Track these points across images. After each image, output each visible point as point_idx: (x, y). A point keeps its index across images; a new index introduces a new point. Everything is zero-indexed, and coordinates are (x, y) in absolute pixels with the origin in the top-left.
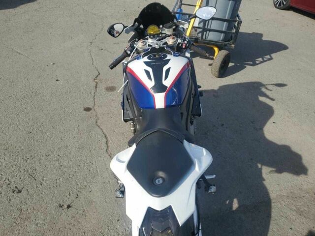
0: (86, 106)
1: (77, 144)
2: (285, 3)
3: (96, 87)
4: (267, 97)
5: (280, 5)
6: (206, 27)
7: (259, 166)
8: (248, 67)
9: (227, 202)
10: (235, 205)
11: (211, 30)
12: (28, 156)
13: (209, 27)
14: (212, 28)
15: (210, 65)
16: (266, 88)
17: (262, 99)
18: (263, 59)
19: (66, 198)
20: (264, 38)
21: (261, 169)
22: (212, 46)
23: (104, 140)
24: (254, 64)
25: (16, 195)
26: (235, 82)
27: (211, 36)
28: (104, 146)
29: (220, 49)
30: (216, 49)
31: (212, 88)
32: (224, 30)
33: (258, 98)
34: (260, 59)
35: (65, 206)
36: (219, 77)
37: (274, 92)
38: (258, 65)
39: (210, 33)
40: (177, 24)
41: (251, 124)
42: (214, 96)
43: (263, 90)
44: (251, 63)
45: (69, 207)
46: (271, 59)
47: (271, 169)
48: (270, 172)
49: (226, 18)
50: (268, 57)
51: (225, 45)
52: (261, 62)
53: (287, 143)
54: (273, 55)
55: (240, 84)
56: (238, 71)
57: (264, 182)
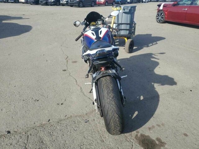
0: (64, 69)
1: (62, 83)
2: (162, 20)
3: (67, 62)
4: (156, 58)
5: (160, 21)
6: (119, 28)
7: (153, 84)
8: (144, 48)
9: (138, 97)
10: (142, 98)
11: (122, 30)
12: (39, 89)
13: (120, 28)
14: (122, 28)
15: (124, 49)
16: (155, 55)
17: (152, 59)
18: (152, 44)
19: (60, 101)
20: (152, 36)
21: (154, 85)
22: (124, 38)
23: (75, 80)
24: (148, 46)
25: (36, 102)
26: (138, 54)
27: (122, 33)
28: (75, 82)
29: (128, 38)
30: (126, 39)
31: (126, 57)
32: (128, 29)
33: (151, 59)
34: (151, 44)
35: (60, 104)
36: (129, 53)
37: (159, 56)
38: (150, 47)
39: (122, 31)
40: (103, 19)
41: (148, 69)
42: (127, 60)
43: (153, 56)
44: (146, 46)
45: (62, 104)
46: (157, 43)
47: (158, 84)
48: (158, 85)
49: (128, 23)
50: (155, 43)
51: (130, 36)
52: (152, 45)
53: (167, 74)
54: (157, 42)
55: (141, 55)
56: (139, 50)
57: (156, 89)
